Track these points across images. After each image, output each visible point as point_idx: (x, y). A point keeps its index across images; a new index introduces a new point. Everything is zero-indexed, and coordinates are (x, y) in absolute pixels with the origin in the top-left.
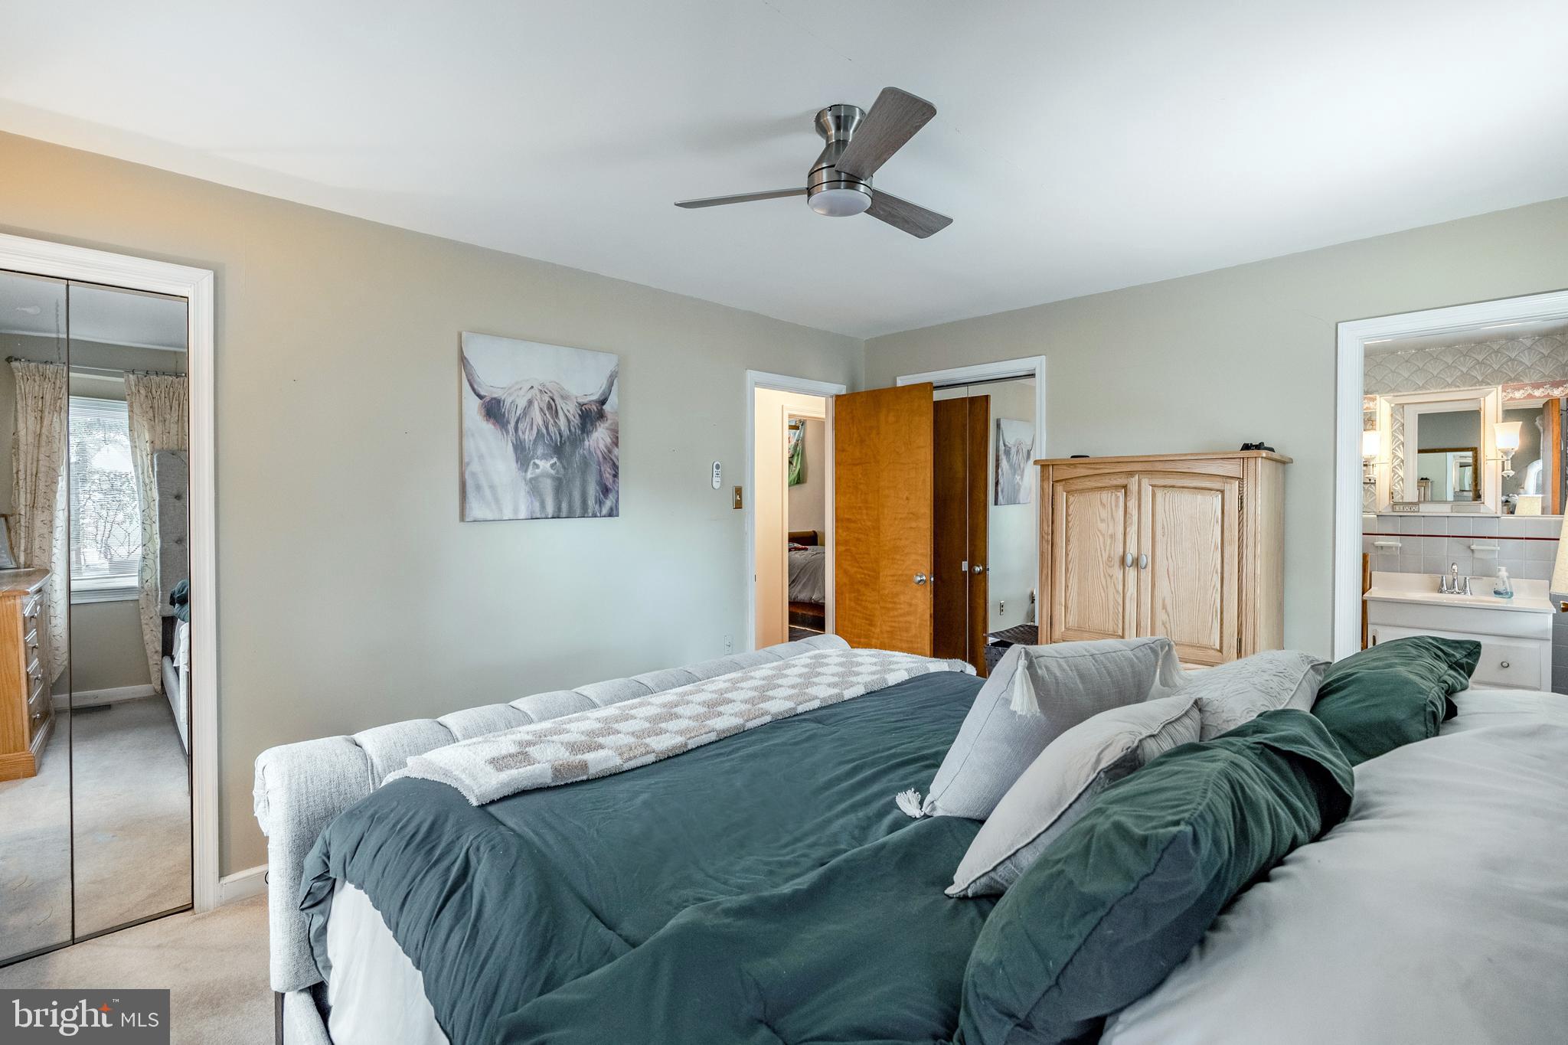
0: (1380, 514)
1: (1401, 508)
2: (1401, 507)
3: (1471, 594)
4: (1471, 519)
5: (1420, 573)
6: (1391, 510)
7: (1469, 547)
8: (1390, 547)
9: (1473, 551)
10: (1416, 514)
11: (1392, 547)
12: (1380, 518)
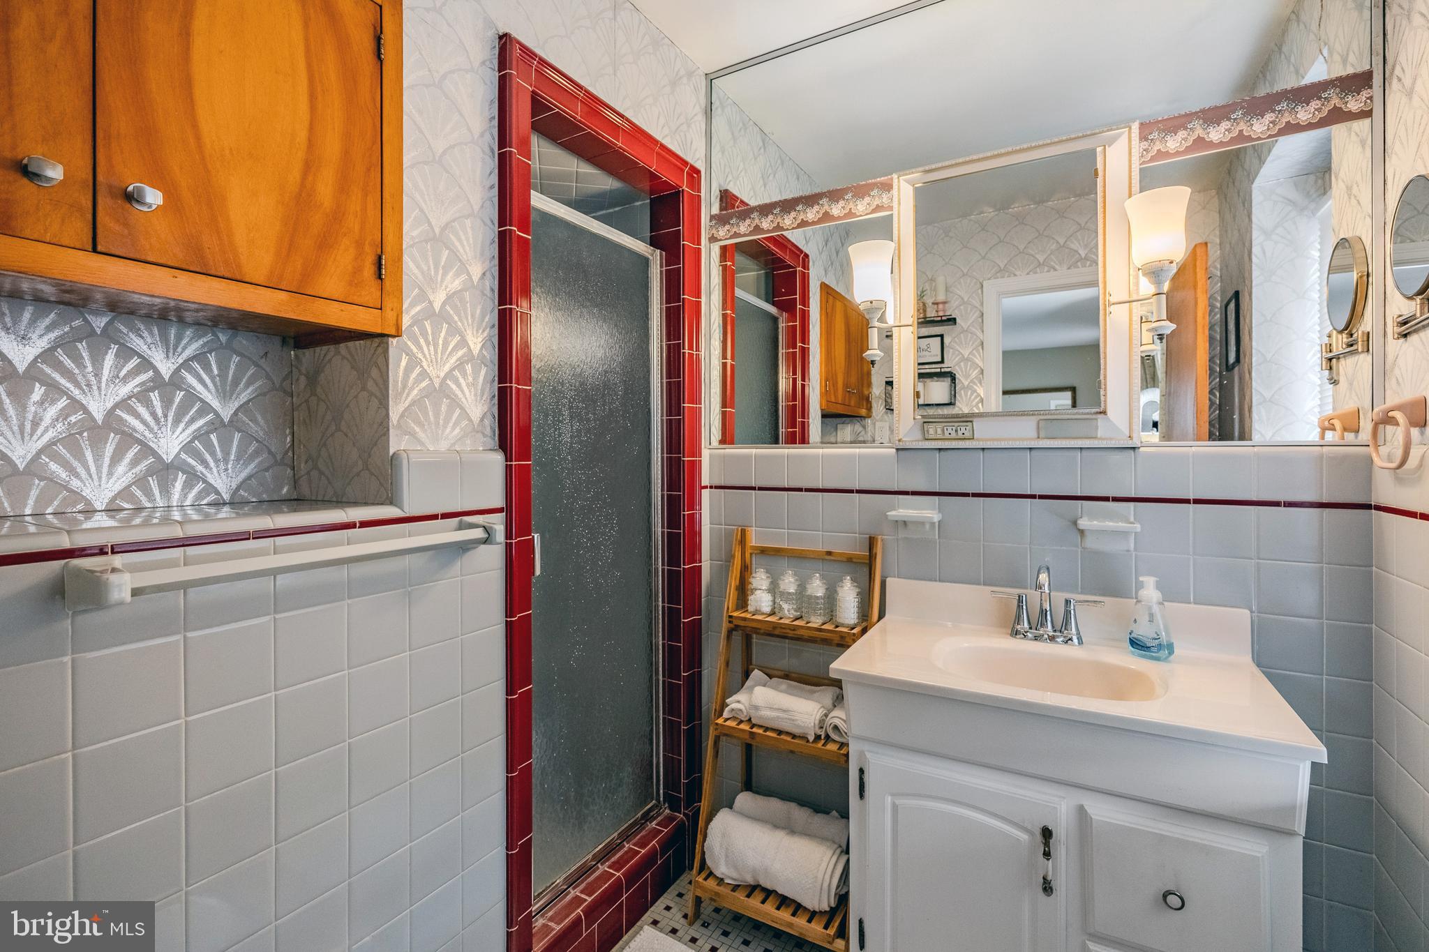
0: (901, 445)
1: (939, 431)
2: (939, 427)
3: (1081, 642)
4: (1078, 453)
5: (979, 584)
6: (918, 435)
7: (1075, 523)
8: (920, 523)
9: (1082, 532)
10: (967, 444)
11: (923, 523)
12: (900, 452)
